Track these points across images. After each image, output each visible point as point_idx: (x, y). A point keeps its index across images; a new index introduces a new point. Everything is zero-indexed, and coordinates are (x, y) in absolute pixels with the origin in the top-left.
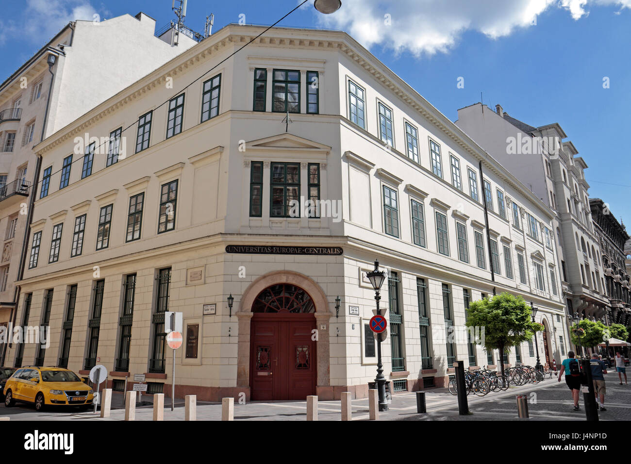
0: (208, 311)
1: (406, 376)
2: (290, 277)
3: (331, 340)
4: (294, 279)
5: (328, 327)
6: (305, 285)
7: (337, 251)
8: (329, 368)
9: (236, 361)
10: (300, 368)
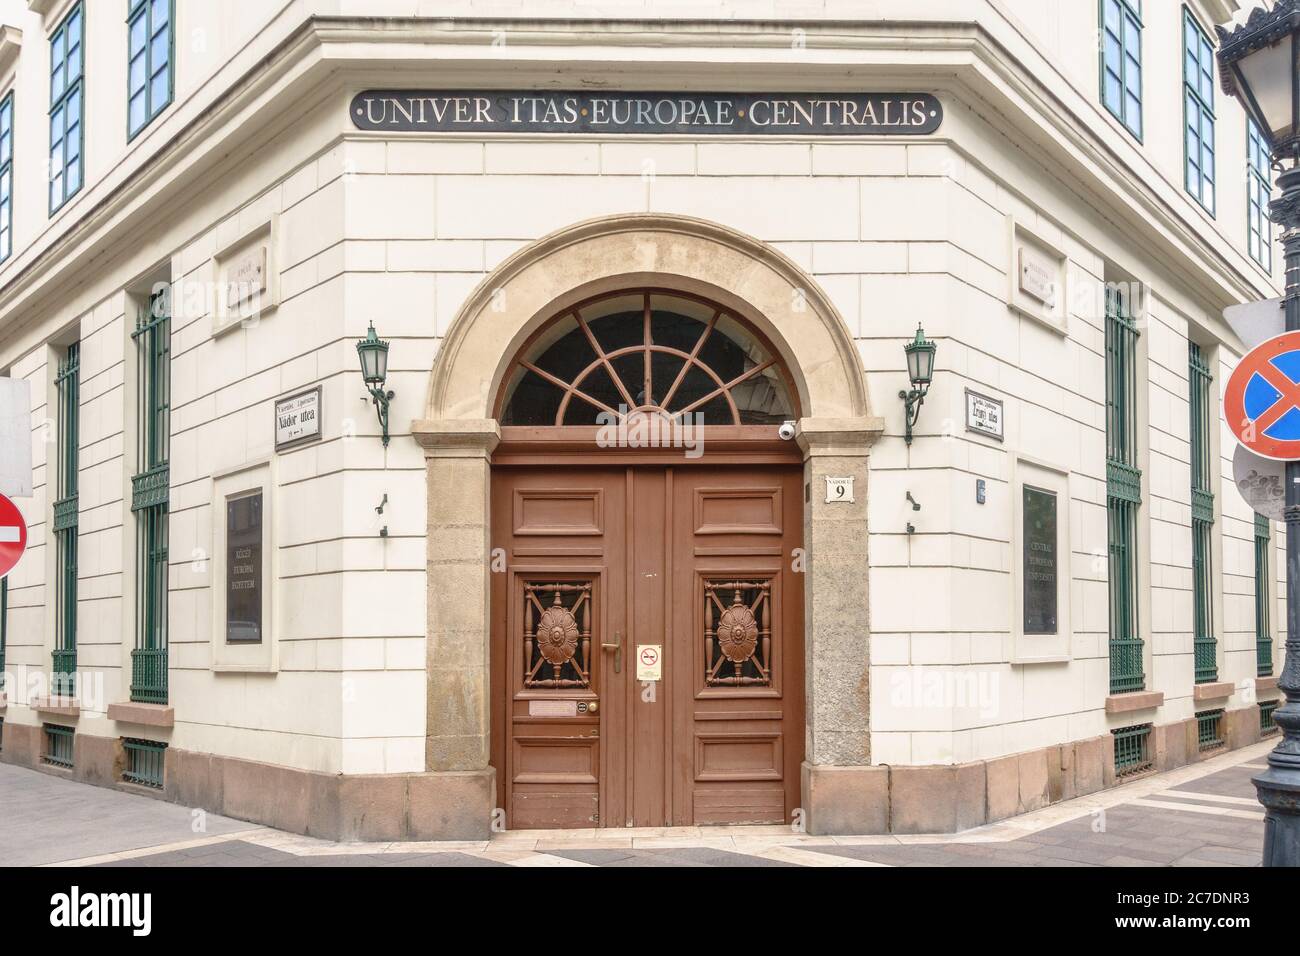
0: (292, 428)
1: (1153, 710)
2: (675, 248)
3: (880, 550)
4: (692, 257)
5: (861, 489)
6: (750, 286)
7: (911, 115)
8: (865, 681)
9: (416, 654)
10: (729, 679)
